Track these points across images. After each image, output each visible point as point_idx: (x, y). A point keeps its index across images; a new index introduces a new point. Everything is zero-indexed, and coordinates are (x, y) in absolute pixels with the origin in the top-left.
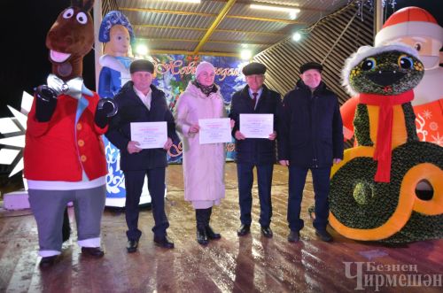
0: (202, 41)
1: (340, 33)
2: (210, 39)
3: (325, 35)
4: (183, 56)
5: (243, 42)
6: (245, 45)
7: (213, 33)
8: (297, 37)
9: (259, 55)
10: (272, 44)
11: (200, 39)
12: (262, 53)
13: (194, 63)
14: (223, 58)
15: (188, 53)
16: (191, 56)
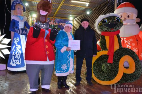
0: (56, 13)
1: (103, 12)
2: (58, 12)
3: (98, 12)
4: (49, 18)
5: (70, 14)
6: (71, 15)
7: (59, 10)
8: (88, 13)
9: (76, 19)
10: (80, 15)
11: (55, 12)
12: (76, 18)
13: (53, 21)
14: (63, 19)
15: (51, 17)
16: (52, 18)
